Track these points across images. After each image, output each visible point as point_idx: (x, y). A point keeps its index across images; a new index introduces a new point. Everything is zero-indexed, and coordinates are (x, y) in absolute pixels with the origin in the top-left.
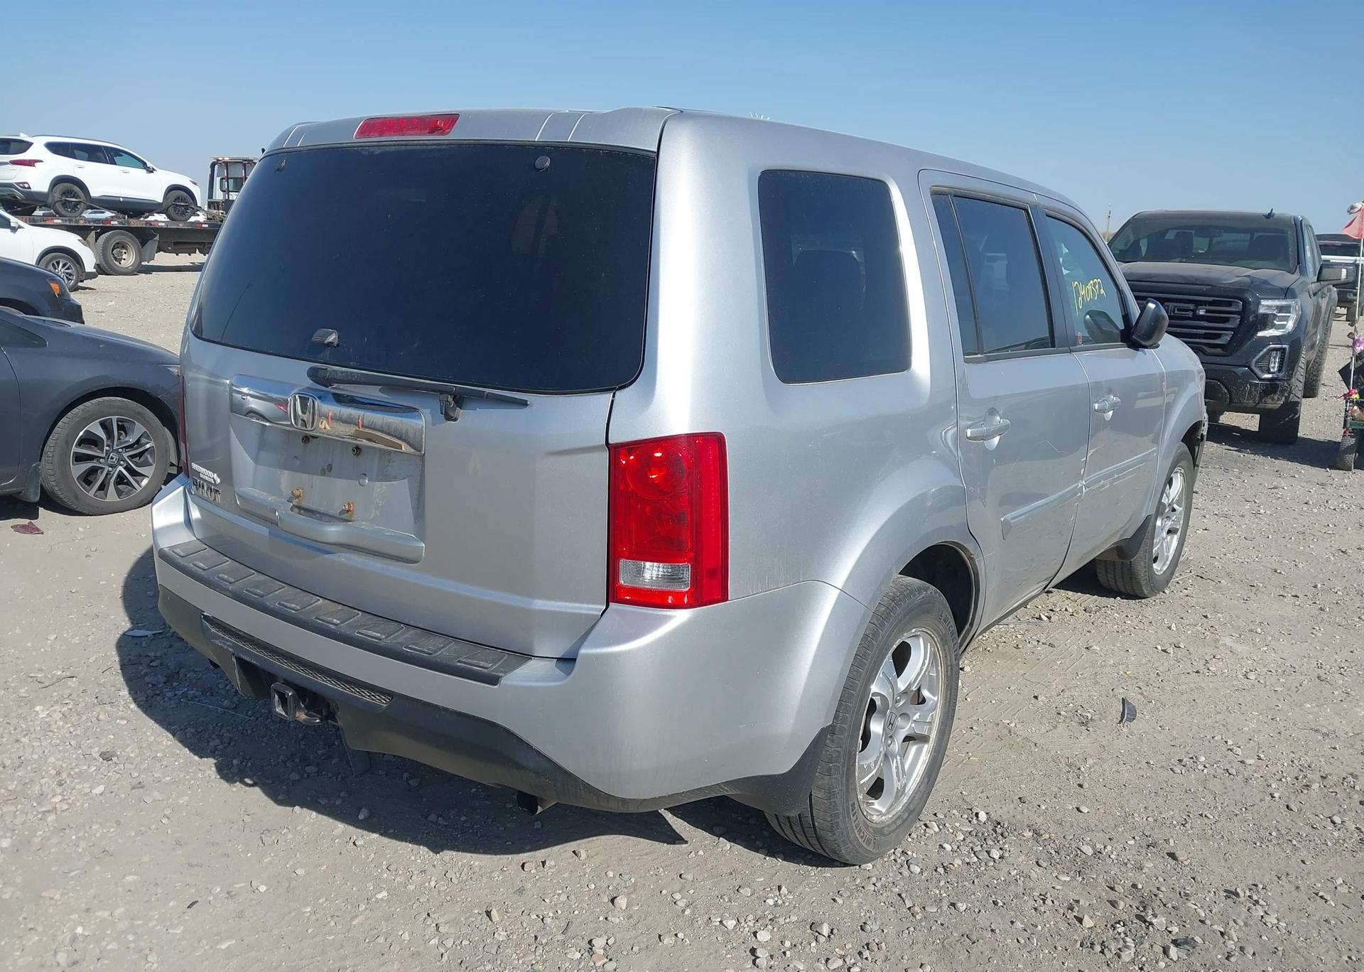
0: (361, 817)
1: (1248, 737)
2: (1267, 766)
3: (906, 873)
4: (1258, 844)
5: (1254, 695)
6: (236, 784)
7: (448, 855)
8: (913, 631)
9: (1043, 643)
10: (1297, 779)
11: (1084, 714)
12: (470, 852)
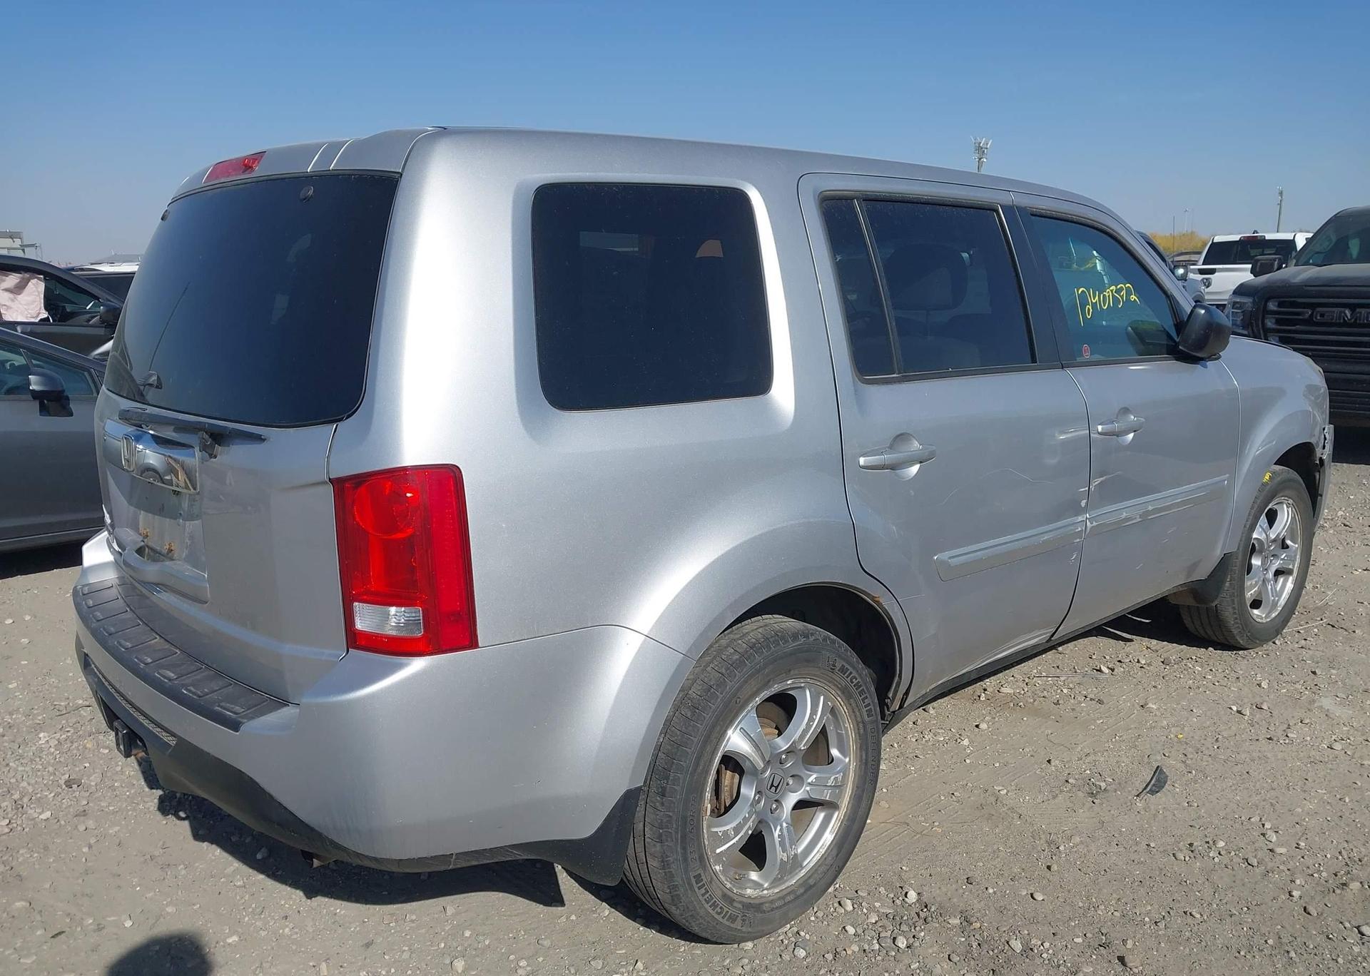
0: (259, 856)
1: (1297, 819)
2: (1303, 857)
3: (786, 957)
4: (1242, 953)
5: (1331, 769)
6: (168, 817)
7: (320, 901)
8: (789, 682)
9: (1091, 699)
10: (1336, 875)
11: (1097, 783)
12: (343, 899)
